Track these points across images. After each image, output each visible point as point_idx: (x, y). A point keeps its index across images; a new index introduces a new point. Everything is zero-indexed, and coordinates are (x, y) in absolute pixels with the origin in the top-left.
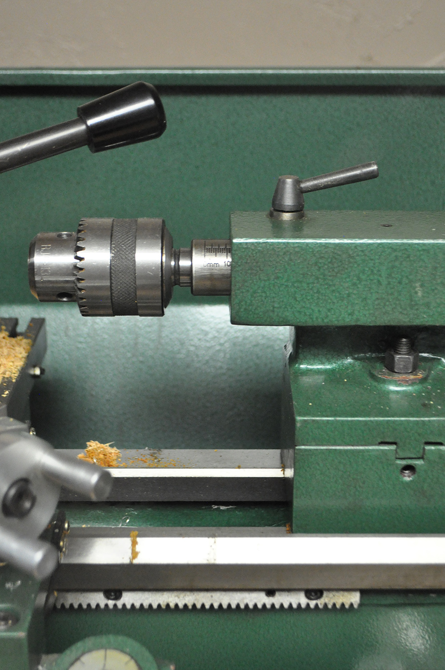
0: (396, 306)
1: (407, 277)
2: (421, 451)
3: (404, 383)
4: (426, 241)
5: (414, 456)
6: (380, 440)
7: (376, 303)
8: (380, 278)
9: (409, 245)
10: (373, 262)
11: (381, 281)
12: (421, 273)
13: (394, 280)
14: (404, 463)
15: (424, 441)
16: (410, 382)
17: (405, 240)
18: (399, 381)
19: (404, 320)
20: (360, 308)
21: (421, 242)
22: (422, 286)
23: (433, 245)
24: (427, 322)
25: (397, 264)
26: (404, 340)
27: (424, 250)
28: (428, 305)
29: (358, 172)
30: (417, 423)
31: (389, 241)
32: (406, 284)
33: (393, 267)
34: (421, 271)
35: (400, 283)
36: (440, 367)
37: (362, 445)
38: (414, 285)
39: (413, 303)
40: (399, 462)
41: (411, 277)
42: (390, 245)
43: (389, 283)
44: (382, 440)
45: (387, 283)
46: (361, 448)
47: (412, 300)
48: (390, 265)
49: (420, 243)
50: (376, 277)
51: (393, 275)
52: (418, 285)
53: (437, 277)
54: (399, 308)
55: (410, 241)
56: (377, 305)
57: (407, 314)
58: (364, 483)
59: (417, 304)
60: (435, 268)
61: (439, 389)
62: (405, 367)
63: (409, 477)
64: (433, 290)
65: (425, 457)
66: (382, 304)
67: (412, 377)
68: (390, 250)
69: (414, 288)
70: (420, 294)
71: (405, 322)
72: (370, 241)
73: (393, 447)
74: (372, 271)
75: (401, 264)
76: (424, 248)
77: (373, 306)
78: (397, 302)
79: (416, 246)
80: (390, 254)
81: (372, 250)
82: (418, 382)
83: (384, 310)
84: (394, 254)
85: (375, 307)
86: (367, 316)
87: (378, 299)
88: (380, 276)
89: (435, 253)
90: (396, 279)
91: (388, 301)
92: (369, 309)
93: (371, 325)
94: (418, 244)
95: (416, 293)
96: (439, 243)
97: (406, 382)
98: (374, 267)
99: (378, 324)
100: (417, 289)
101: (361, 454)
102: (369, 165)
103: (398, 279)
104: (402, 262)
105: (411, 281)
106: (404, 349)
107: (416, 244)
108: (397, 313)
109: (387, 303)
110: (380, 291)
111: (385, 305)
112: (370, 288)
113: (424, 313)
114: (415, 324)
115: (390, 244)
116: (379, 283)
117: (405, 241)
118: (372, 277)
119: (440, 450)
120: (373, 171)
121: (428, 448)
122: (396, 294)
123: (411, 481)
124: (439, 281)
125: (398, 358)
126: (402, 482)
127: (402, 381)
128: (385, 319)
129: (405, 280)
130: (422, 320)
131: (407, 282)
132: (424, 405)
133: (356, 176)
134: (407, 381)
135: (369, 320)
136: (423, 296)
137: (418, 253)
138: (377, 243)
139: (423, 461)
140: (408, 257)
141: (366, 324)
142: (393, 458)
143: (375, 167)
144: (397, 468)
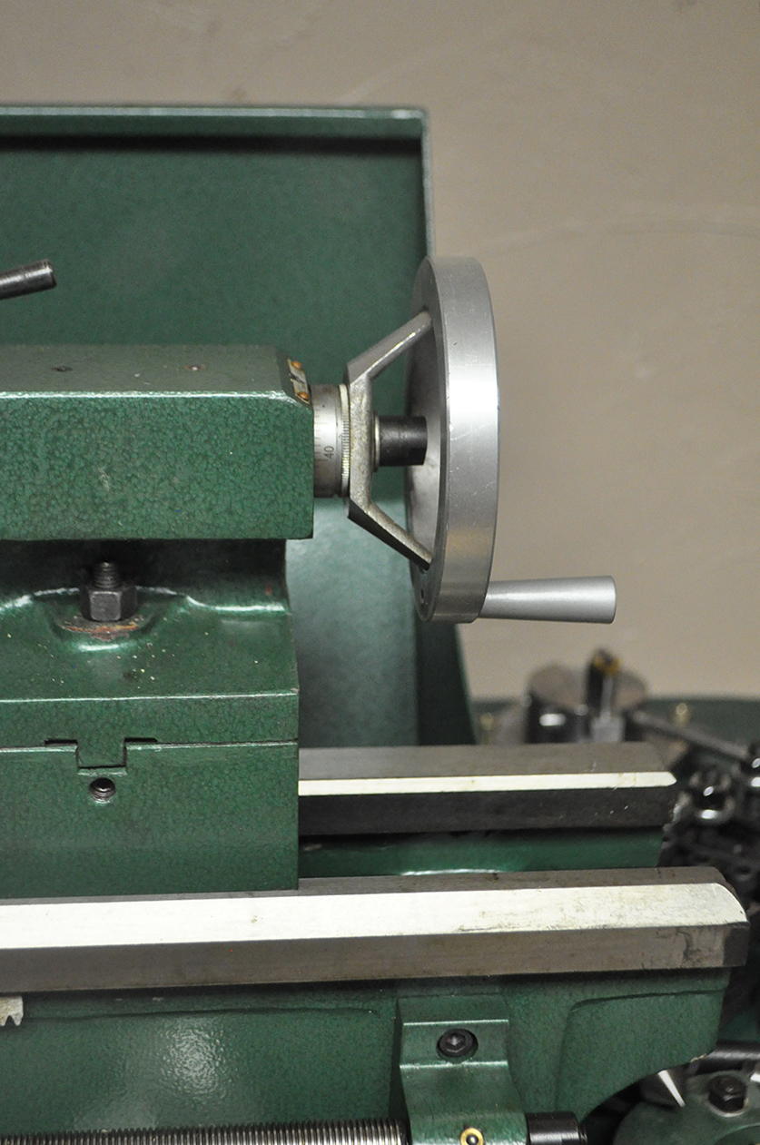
0: (68, 506)
1: (81, 456)
2: (121, 754)
3: (103, 638)
4: (108, 395)
5: (111, 763)
6: (46, 738)
7: (34, 501)
8: (35, 459)
9: (80, 401)
10: (20, 431)
11: (38, 464)
12: (105, 449)
13: (60, 463)
14: (94, 774)
15: (123, 737)
16: (113, 637)
17: (72, 393)
18: (93, 634)
19: (84, 530)
20: (6, 511)
21: (100, 396)
22: (108, 472)
23: (122, 401)
24: (124, 532)
25: (62, 433)
26: (107, 564)
27: (106, 410)
28: (122, 504)
29: (17, 278)
30: (107, 705)
31: (44, 395)
32: (82, 469)
33: (56, 439)
34: (105, 446)
35: (70, 466)
36: (182, 610)
37: (17, 747)
38: (94, 470)
39: (97, 501)
40: (83, 773)
41: (88, 457)
42: (48, 403)
43: (52, 468)
44: (50, 737)
45: (48, 467)
46: (15, 751)
47: (94, 497)
48: (50, 435)
49: (97, 399)
50: (27, 457)
51: (57, 454)
52: (102, 469)
53: (135, 456)
54: (72, 509)
55: (81, 396)
56: (35, 506)
57: (88, 520)
58: (27, 810)
59: (103, 503)
60: (129, 441)
61: (165, 648)
62: (109, 611)
63: (106, 798)
64: (129, 479)
65: (128, 763)
66: (44, 504)
67: (118, 628)
68: (47, 411)
69: (97, 476)
70: (107, 485)
71: (85, 534)
72: (12, 396)
73: (72, 749)
74: (20, 447)
75: (69, 434)
76: (105, 406)
77: (29, 508)
78: (70, 500)
79: (92, 403)
80: (47, 418)
81: (15, 411)
82: (128, 635)
83: (48, 515)
84: (55, 418)
85: (32, 509)
86: (20, 524)
87: (34, 495)
88: (35, 455)
89: (126, 416)
90: (64, 461)
91: (54, 498)
92: (21, 513)
93: (28, 539)
94: (96, 400)
95: (100, 483)
96: (132, 398)
97: (108, 638)
98: (24, 441)
99: (40, 537)
100: (101, 478)
101: (16, 761)
102: (38, 267)
103: (67, 461)
104: (70, 430)
105: (89, 464)
106: (108, 580)
107: (91, 399)
108: (71, 519)
109: (53, 502)
110: (38, 482)
111: (49, 504)
112: (20, 478)
113: (118, 517)
114: (103, 536)
115: (46, 400)
116: (35, 468)
117: (72, 395)
118: (20, 458)
119: (153, 750)
120: (43, 277)
121: (131, 748)
122: (66, 486)
123: (108, 805)
124: (138, 463)
125: (97, 595)
126: (94, 806)
127: (99, 634)
128: (53, 528)
129: (79, 463)
130: (115, 530)
131: (82, 465)
132: (129, 676)
133: (15, 285)
134: (109, 635)
135: (24, 532)
136: (113, 490)
137: (98, 417)
138: (24, 399)
139: (127, 771)
140: (81, 421)
141: (19, 539)
142: (74, 767)
143: (46, 271)
144: (83, 783)
